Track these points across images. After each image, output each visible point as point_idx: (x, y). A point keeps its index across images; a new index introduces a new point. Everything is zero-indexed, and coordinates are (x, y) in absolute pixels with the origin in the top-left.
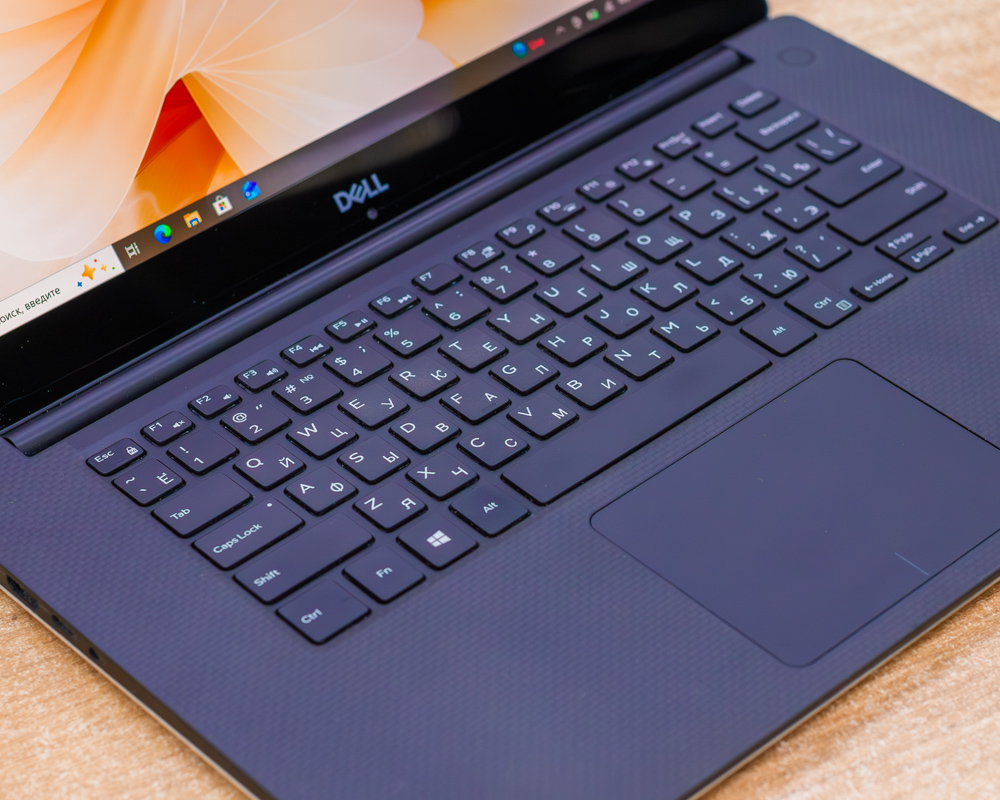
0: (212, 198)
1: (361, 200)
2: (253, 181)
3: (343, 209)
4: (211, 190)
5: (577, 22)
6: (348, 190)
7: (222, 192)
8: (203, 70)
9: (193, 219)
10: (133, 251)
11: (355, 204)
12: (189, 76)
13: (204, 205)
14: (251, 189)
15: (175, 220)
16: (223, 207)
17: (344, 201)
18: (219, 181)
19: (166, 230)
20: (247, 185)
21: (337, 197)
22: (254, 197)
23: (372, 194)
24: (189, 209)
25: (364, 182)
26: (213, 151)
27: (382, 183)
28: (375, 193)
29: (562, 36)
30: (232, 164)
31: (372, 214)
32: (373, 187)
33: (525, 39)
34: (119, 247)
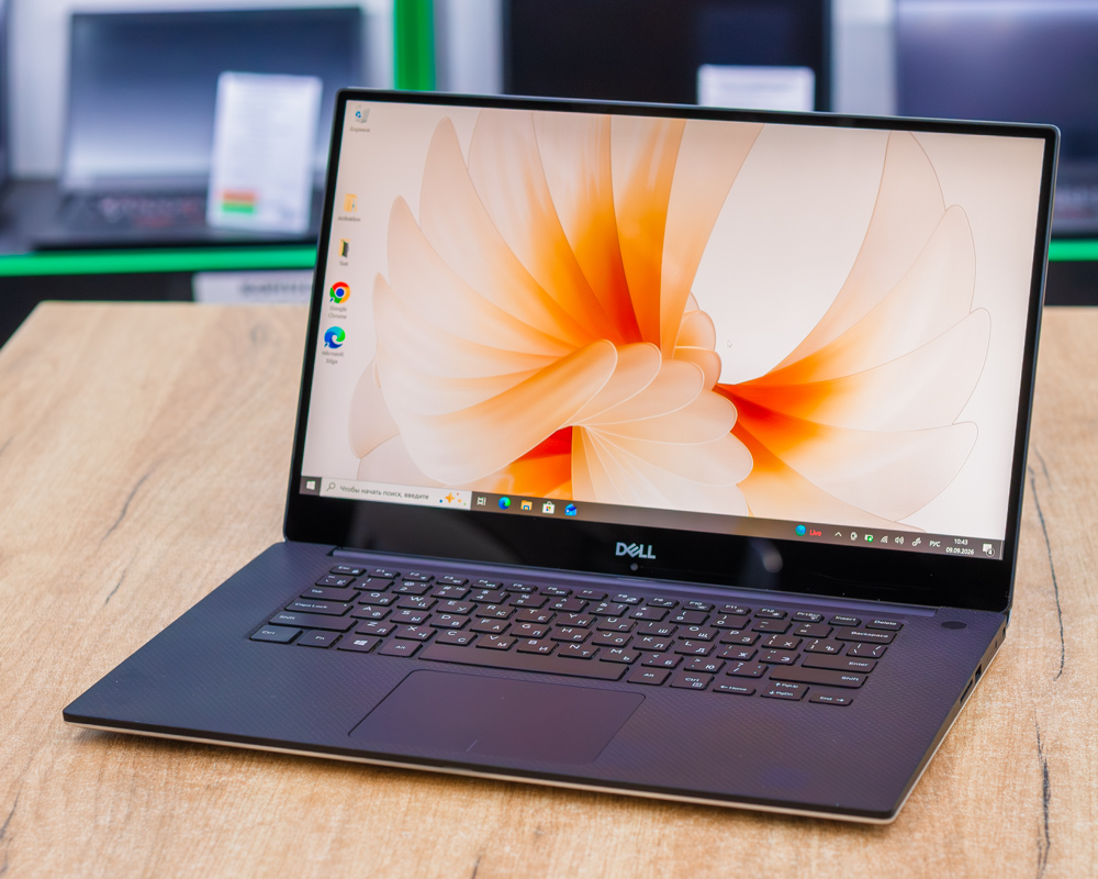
0: (546, 501)
1: (633, 555)
2: (577, 505)
3: (618, 553)
4: (546, 496)
5: (854, 537)
6: (628, 545)
7: (554, 501)
8: (589, 429)
9: (527, 506)
10: (482, 502)
11: (627, 554)
12: (578, 428)
13: (538, 502)
14: (571, 509)
15: (517, 500)
16: (549, 510)
17: (622, 549)
18: (556, 494)
19: (508, 502)
20: (570, 506)
21: (619, 544)
22: (570, 514)
23: (641, 556)
24: (528, 499)
25: (642, 546)
26: (564, 476)
27: (652, 554)
28: (645, 556)
29: (837, 539)
30: (570, 490)
31: (634, 567)
32: (645, 552)
33: (809, 526)
34: (475, 495)
